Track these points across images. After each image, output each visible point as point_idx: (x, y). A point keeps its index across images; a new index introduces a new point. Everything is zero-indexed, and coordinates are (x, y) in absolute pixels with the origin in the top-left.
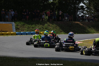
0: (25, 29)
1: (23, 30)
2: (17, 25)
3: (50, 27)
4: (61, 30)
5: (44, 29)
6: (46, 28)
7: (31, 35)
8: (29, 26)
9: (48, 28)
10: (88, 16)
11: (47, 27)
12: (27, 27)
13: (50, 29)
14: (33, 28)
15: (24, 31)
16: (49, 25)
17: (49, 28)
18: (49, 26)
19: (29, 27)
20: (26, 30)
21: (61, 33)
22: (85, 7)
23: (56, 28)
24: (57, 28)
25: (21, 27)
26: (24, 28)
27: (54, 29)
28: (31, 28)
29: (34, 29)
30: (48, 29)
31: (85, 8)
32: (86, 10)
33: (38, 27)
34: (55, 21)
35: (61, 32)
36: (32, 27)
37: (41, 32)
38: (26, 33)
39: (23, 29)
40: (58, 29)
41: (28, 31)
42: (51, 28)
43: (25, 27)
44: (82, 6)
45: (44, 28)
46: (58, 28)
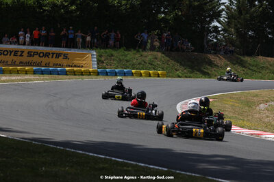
2: (100, 56)
3: (158, 61)
5: (147, 64)
8: (121, 58)
10: (224, 44)
11: (153, 62)
12: (117, 59)
14: (127, 61)
15: (112, 66)
16: (156, 58)
18: (155, 60)
19: (120, 60)
22: (220, 29)
24: (169, 63)
25: (107, 59)
26: (112, 62)
27: (164, 65)
28: (124, 62)
30: (154, 65)
31: (221, 31)
32: (222, 34)
33: (137, 60)
34: (167, 50)
37: (142, 71)
39: (111, 64)
42: (159, 63)
43: (114, 60)
44: (216, 27)
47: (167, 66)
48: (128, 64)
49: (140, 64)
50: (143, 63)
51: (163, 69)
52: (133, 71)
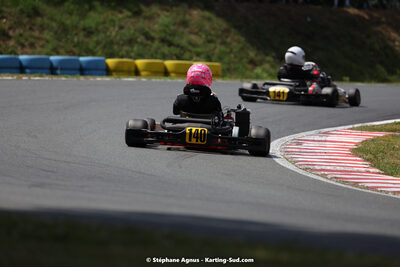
0: (39, 39)
1: (32, 45)
3: (191, 33)
4: (252, 54)
5: (156, 44)
6: (163, 41)
7: (82, 78)
9: (176, 40)
11: (173, 34)
12: (54, 25)
13: (190, 43)
14: (89, 33)
15: (39, 49)
16: (185, 24)
17: (184, 42)
18: (181, 29)
19: (65, 30)
20: (50, 46)
21: (252, 70)
23: (223, 43)
24: (229, 40)
26: (36, 34)
27: (212, 45)
28: (76, 34)
29: (95, 38)
30: (178, 46)
33: (121, 28)
35: (254, 63)
36: (84, 29)
37: (140, 63)
38: (51, 63)
39: (32, 40)
40: (236, 47)
41: (58, 54)
42: (193, 38)
43: (42, 28)
45: (152, 39)
46: (236, 40)
47: (220, 48)
48: (91, 42)
49: (131, 42)
50: (141, 39)
51: (209, 59)
52: (111, 62)
